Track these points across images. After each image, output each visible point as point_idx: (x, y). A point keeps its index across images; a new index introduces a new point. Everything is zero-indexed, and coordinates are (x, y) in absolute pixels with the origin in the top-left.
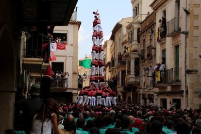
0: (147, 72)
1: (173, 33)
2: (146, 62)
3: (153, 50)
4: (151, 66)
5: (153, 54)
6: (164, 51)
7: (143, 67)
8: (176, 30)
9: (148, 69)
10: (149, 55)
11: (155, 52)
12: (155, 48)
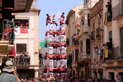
0: (97, 50)
1: (118, 16)
2: (96, 42)
3: (101, 32)
4: (100, 45)
5: (101, 35)
6: (110, 33)
7: (93, 46)
8: (120, 14)
9: (97, 48)
10: (98, 36)
11: (103, 33)
12: (103, 30)
